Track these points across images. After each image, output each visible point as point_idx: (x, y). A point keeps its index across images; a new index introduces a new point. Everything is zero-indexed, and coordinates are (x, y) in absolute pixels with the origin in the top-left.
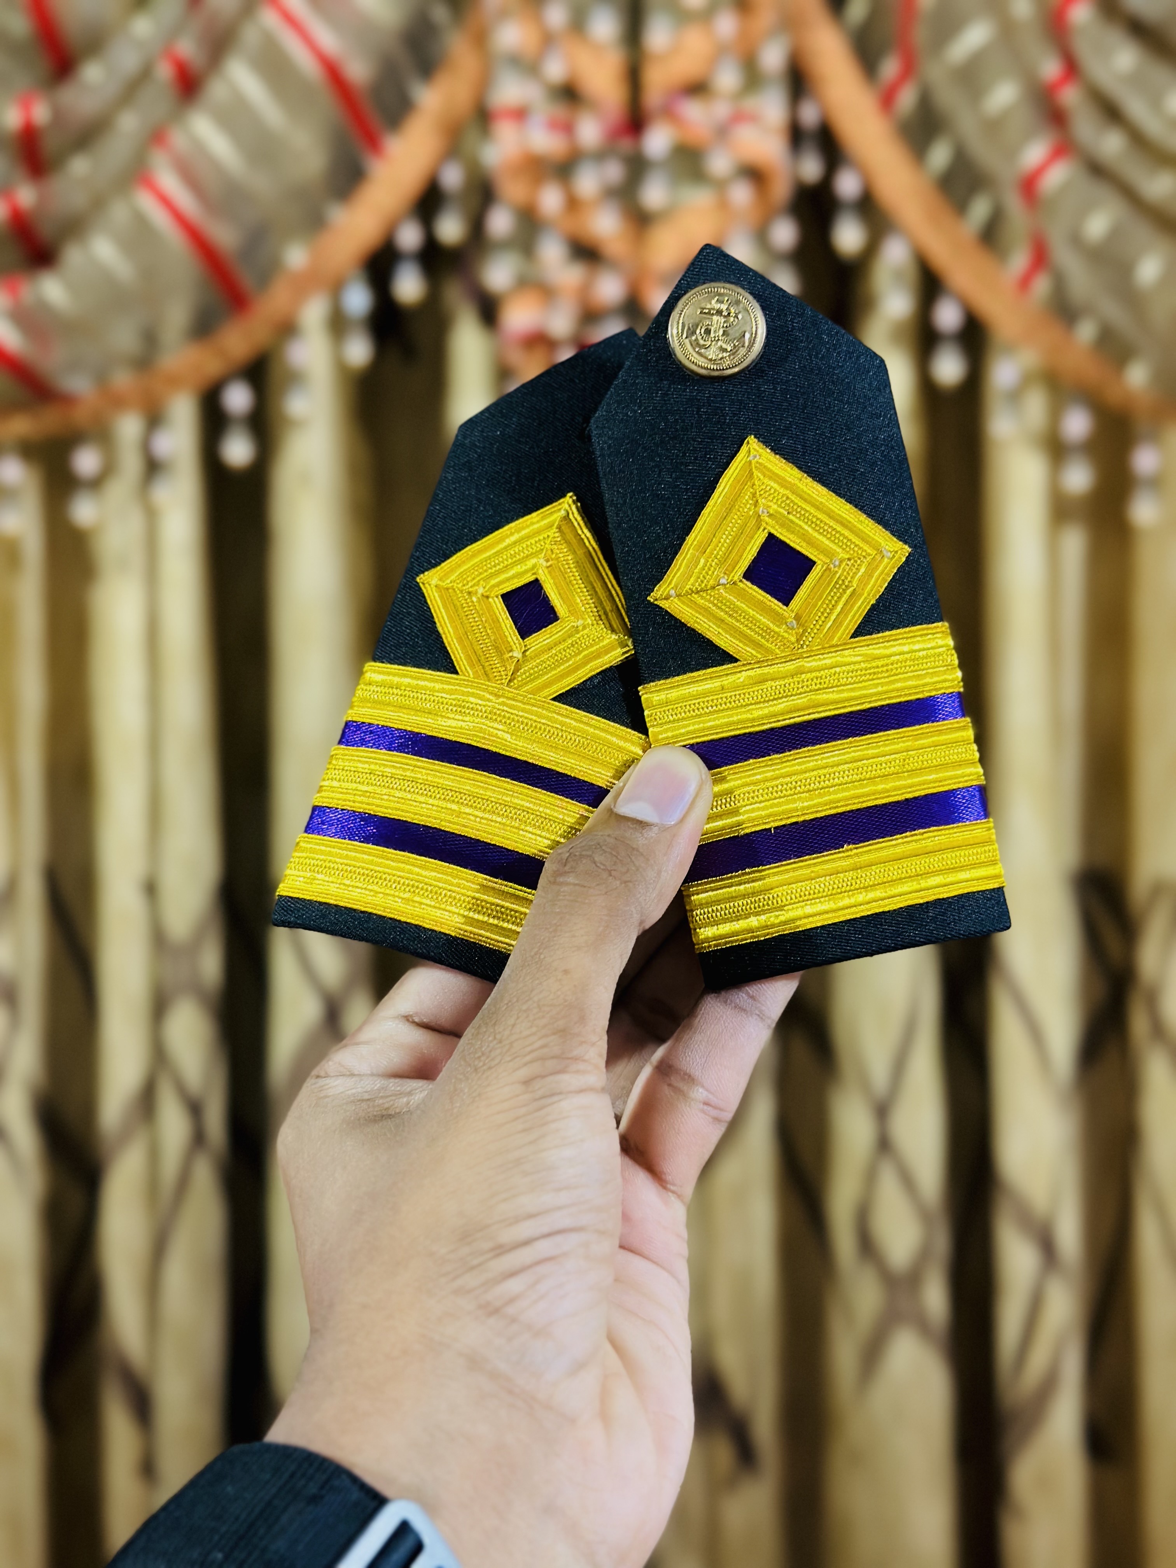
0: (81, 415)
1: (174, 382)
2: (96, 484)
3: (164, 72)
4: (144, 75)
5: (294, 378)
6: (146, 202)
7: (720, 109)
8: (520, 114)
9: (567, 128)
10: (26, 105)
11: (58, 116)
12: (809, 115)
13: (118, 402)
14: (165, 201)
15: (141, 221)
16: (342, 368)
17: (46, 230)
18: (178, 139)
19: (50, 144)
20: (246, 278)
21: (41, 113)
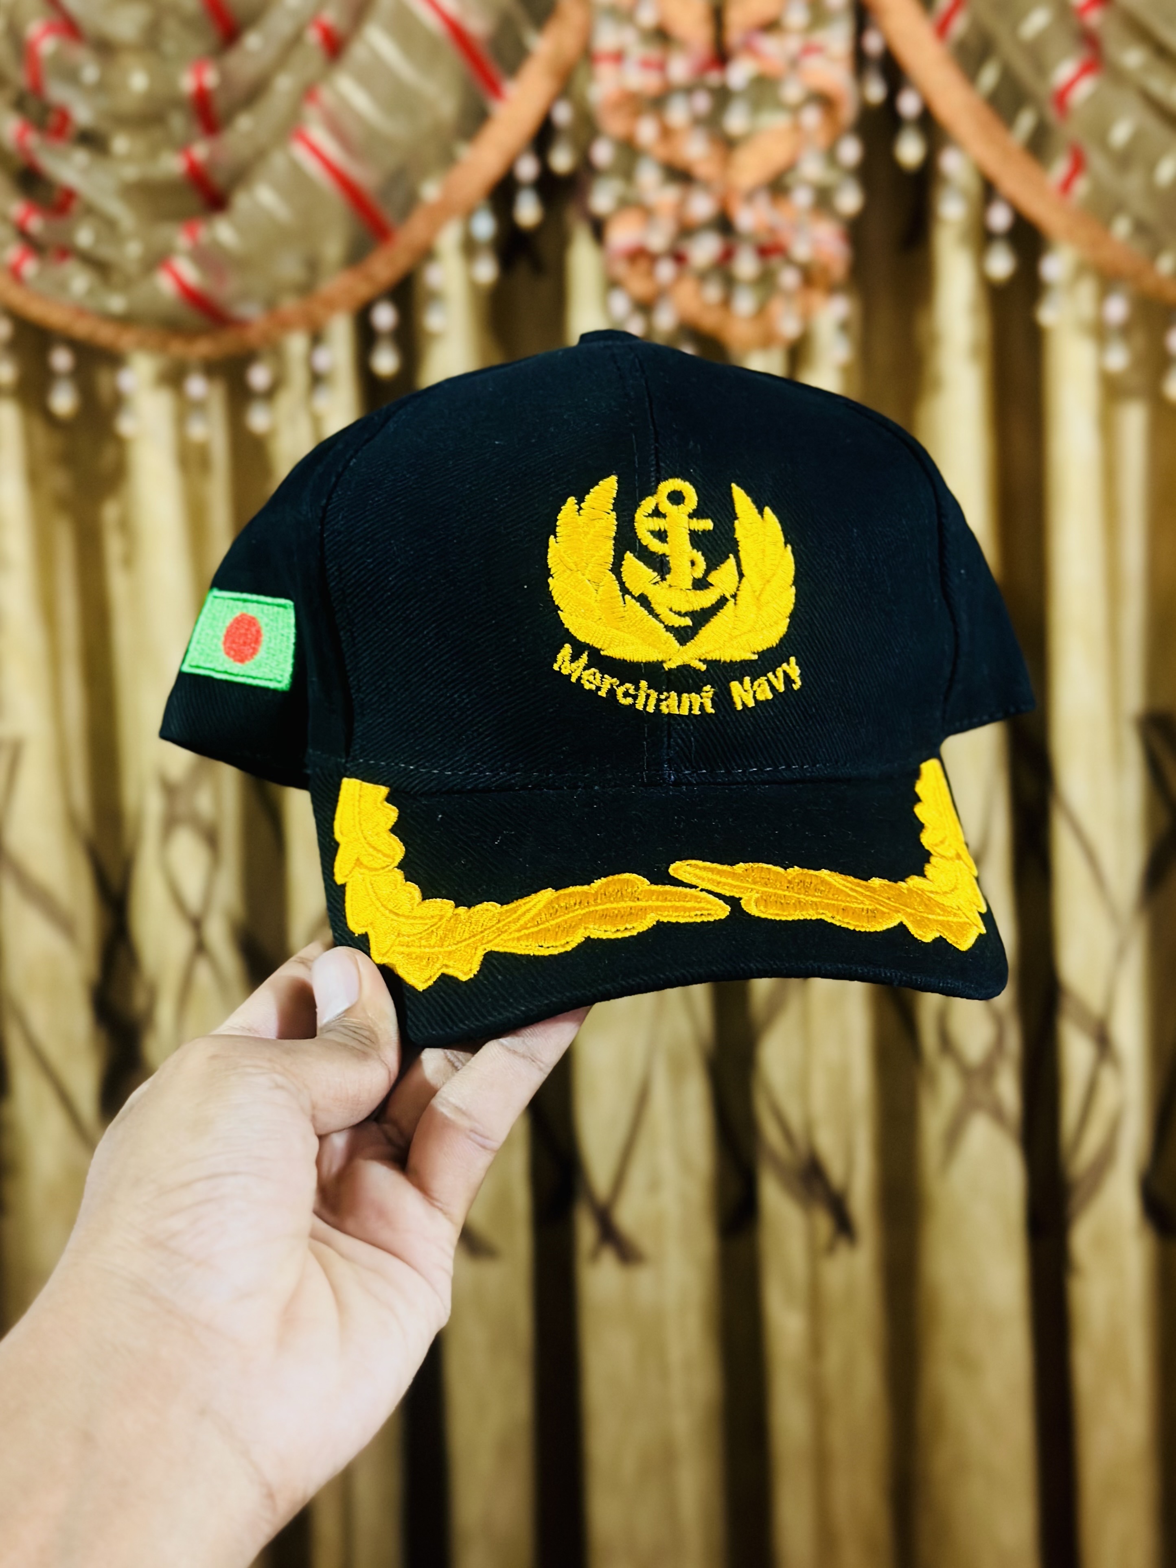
0: (253, 336)
1: (331, 305)
2: (270, 394)
3: (313, 37)
4: (296, 40)
5: (434, 296)
6: (300, 152)
7: (792, 44)
8: (618, 57)
9: (661, 67)
10: (198, 71)
11: (225, 78)
12: (873, 43)
13: (285, 325)
14: (315, 151)
15: (296, 168)
16: (473, 286)
17: (219, 178)
18: (326, 95)
19: (220, 104)
20: (388, 214)
21: (211, 78)
